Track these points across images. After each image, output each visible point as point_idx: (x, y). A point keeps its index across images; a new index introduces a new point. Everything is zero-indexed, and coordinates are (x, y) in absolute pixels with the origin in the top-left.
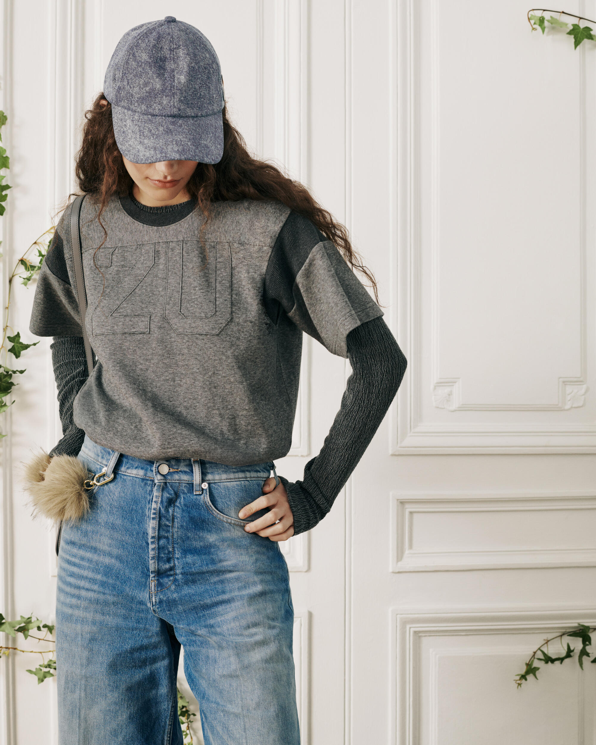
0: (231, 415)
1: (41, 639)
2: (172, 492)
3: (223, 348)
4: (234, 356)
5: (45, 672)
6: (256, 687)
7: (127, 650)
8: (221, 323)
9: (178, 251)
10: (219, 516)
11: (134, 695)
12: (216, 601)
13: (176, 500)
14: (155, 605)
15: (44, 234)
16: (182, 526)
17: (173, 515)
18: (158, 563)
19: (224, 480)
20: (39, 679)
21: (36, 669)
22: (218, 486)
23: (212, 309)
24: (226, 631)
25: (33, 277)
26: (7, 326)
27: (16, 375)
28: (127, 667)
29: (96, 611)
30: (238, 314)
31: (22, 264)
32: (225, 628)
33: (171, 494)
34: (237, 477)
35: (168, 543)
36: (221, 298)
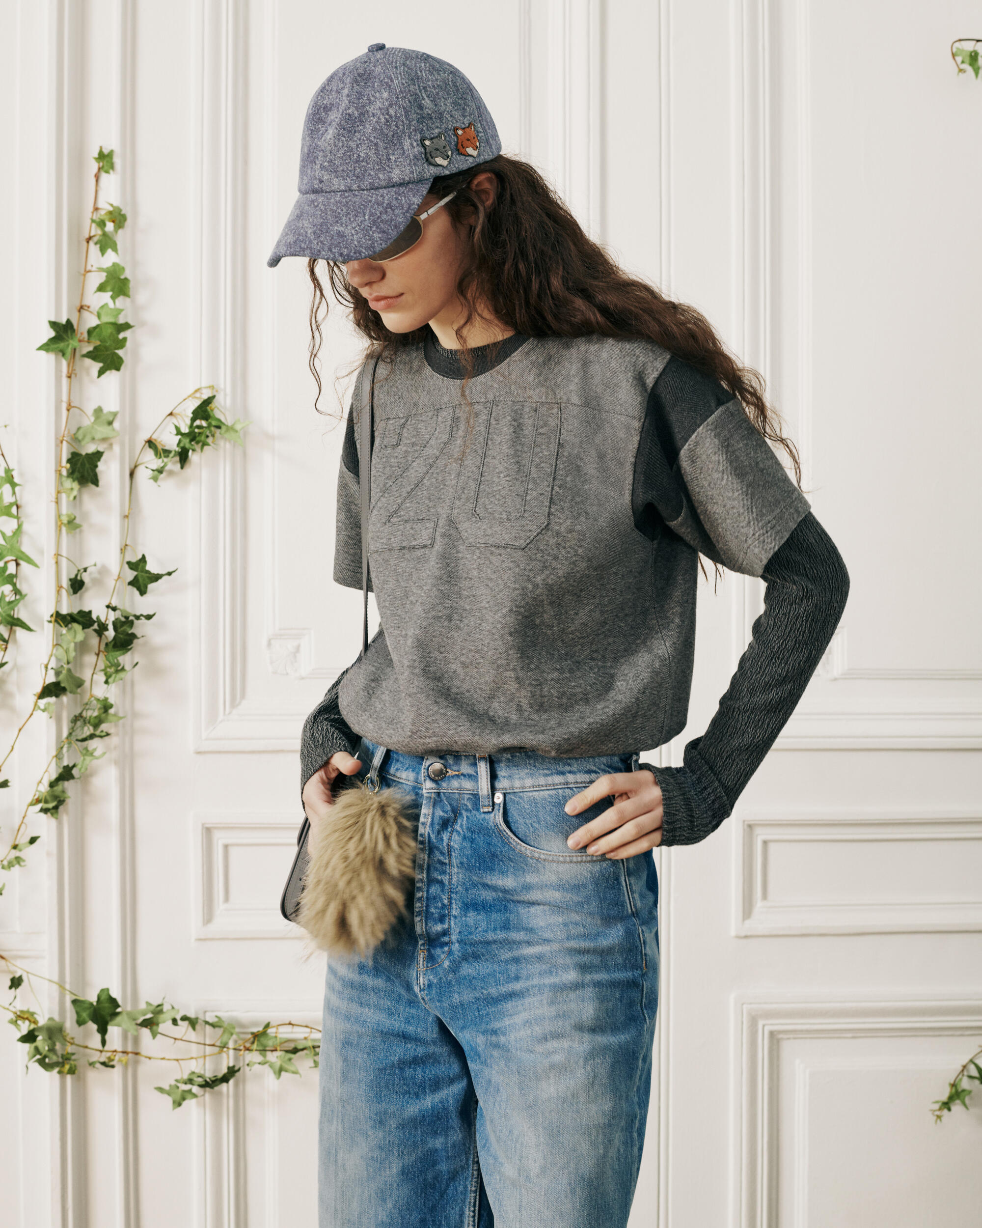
0: (534, 680)
1: (178, 1039)
2: (449, 808)
3: (530, 570)
4: (546, 585)
5: (184, 1091)
6: (542, 1140)
7: (393, 1063)
8: (530, 531)
9: (484, 418)
10: (518, 846)
11: (409, 1138)
12: (503, 992)
13: (455, 820)
14: (424, 990)
15: (185, 400)
16: (461, 863)
17: (448, 845)
18: (426, 922)
19: (530, 787)
20: (174, 1102)
21: (170, 1086)
22: (520, 797)
23: (518, 506)
24: (513, 1043)
25: (167, 468)
26: (126, 545)
27: (139, 621)
28: (397, 1092)
29: (351, 999)
30: (559, 518)
31: (150, 447)
32: (512, 1037)
33: (446, 812)
34: (550, 782)
35: (442, 891)
36: (535, 490)
